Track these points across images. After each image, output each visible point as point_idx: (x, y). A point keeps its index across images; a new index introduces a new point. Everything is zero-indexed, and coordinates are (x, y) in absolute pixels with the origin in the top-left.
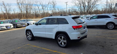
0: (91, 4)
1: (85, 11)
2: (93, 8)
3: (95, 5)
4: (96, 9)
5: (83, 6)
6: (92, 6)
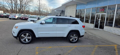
0: (23, 4)
1: (17, 10)
2: (25, 8)
3: (28, 5)
4: (28, 10)
5: (15, 4)
6: (24, 5)
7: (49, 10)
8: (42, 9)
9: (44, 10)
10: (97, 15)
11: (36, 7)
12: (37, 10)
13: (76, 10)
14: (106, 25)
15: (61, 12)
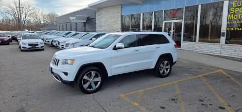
7: (42, 18)
8: (24, 16)
9: (28, 18)
10: (165, 24)
11: (8, 12)
12: (11, 18)
13: (122, 16)
14: (184, 40)
15: (85, 21)
